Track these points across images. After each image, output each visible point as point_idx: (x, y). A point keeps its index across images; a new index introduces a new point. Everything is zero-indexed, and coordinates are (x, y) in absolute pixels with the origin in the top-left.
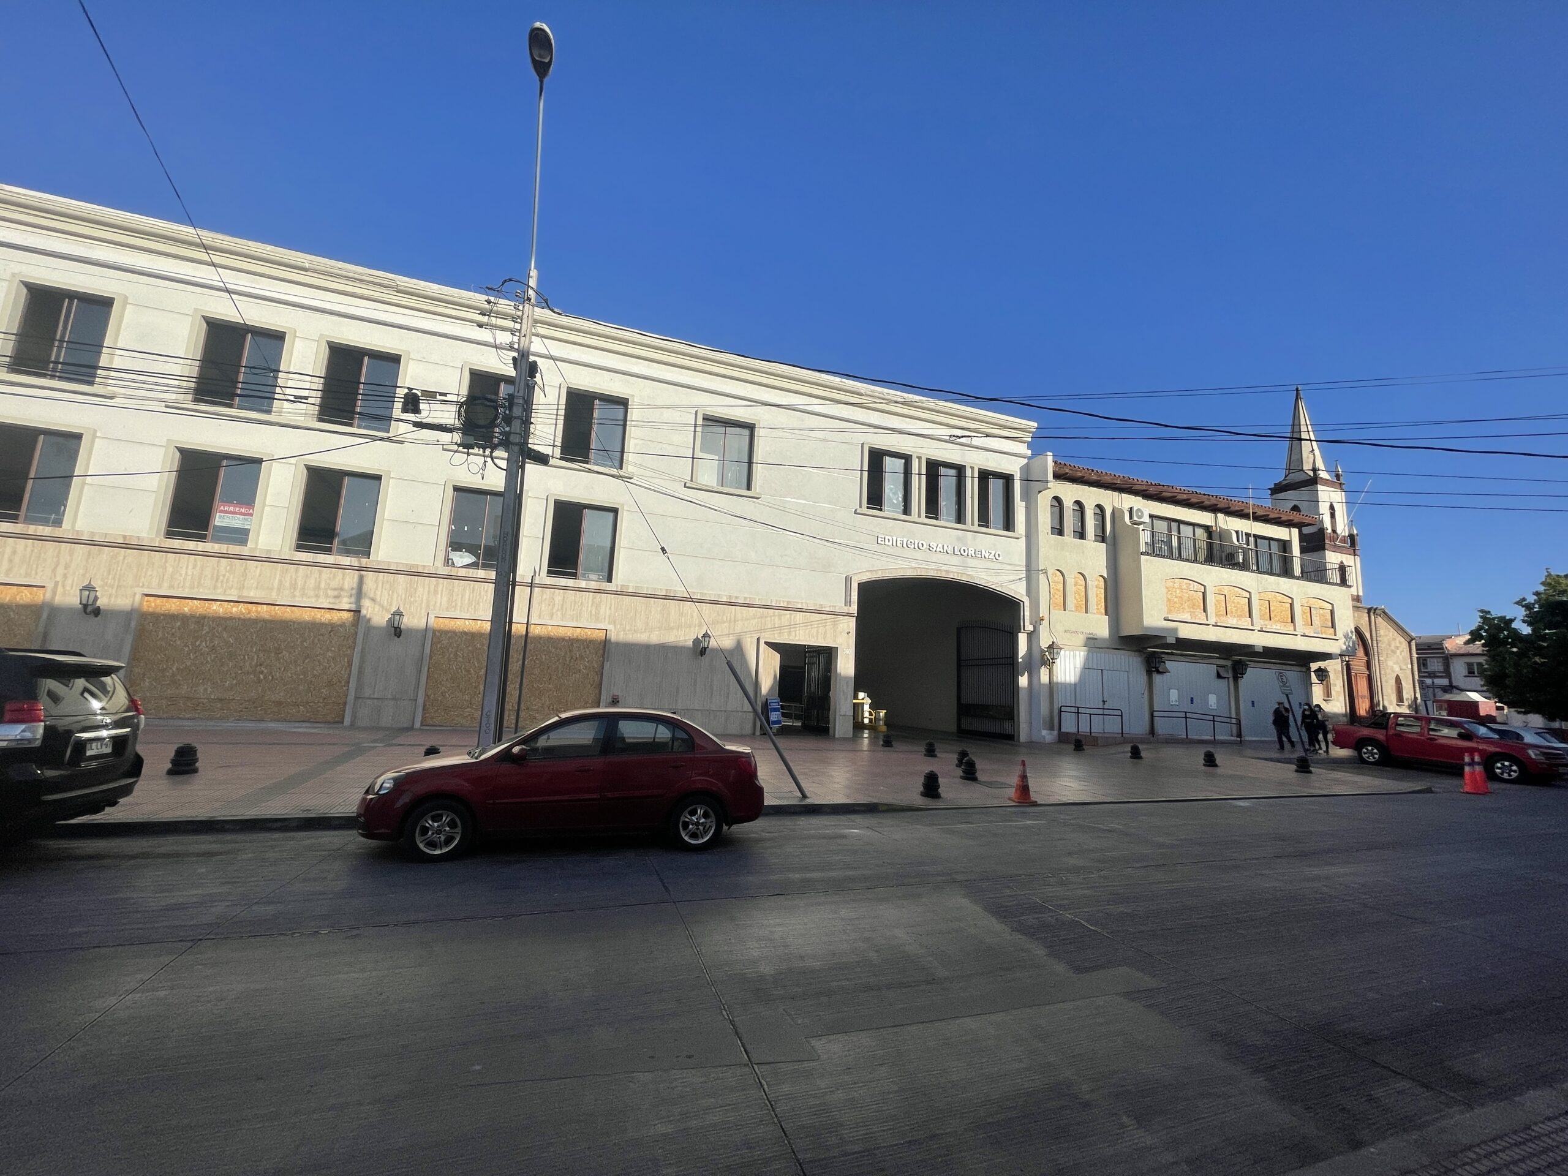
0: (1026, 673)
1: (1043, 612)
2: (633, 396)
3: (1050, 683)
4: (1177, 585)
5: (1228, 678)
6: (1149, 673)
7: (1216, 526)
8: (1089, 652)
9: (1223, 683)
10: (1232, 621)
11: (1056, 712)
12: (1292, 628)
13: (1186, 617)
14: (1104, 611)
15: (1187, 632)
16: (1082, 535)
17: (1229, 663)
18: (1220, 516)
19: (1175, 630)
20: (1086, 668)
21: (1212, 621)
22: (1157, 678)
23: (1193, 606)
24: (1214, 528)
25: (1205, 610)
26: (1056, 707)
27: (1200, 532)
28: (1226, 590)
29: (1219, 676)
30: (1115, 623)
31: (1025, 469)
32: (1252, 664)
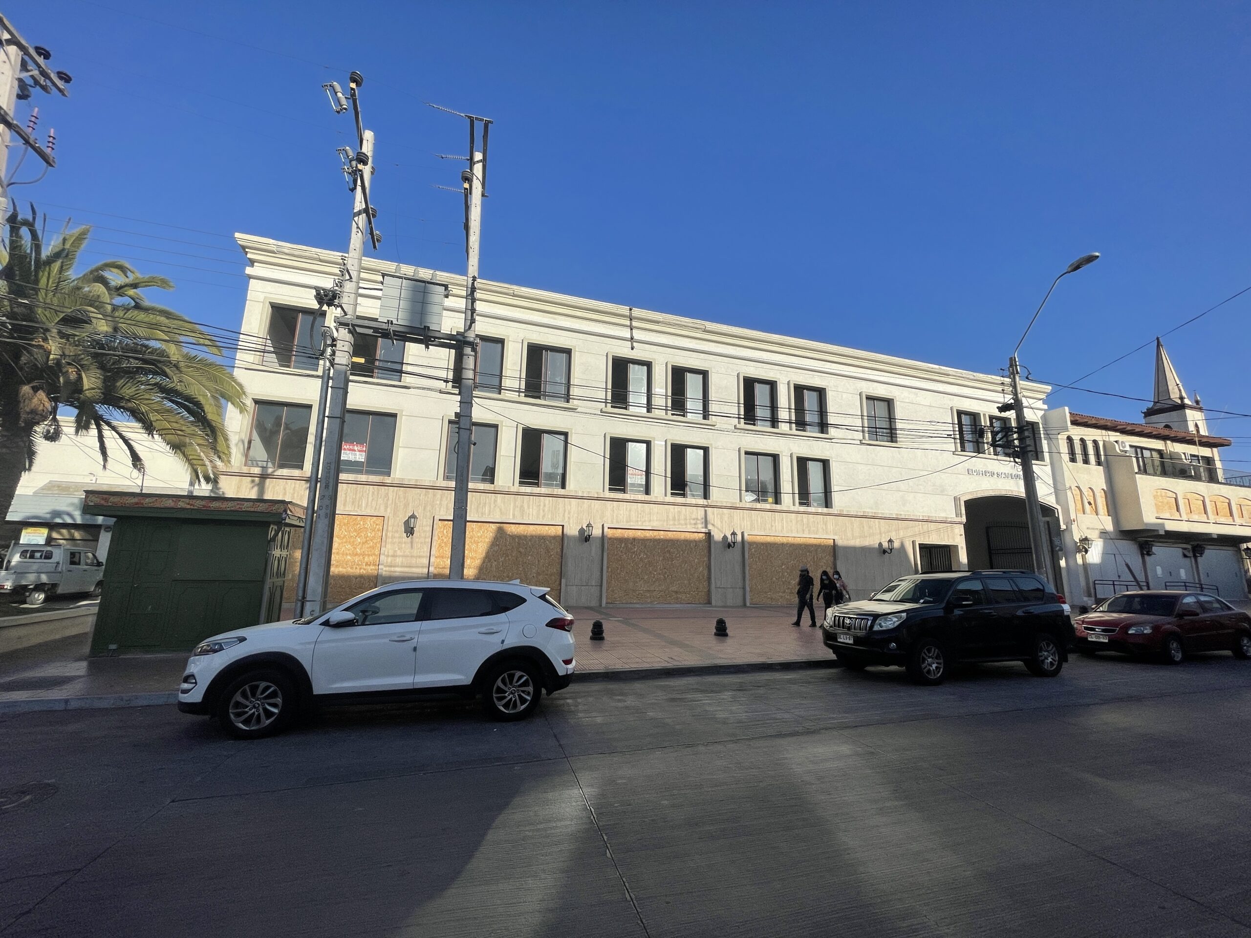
0: (1064, 558)
1: (1073, 516)
2: (828, 386)
3: (1083, 564)
4: (1159, 494)
5: (1190, 557)
6: (1143, 555)
7: (1167, 450)
8: (1105, 543)
9: (1187, 561)
10: (1195, 517)
11: (1091, 585)
12: (1232, 520)
13: (1167, 516)
14: (1106, 513)
15: (1171, 526)
16: (1086, 461)
17: (1189, 547)
18: (1169, 442)
19: (1163, 525)
20: (1105, 554)
21: (1185, 517)
22: (1147, 558)
23: (1170, 508)
24: (1165, 451)
25: (1178, 510)
26: (1091, 581)
27: (1155, 455)
28: (1189, 496)
29: (1185, 556)
30: (1116, 522)
31: (1044, 417)
32: (1209, 547)
